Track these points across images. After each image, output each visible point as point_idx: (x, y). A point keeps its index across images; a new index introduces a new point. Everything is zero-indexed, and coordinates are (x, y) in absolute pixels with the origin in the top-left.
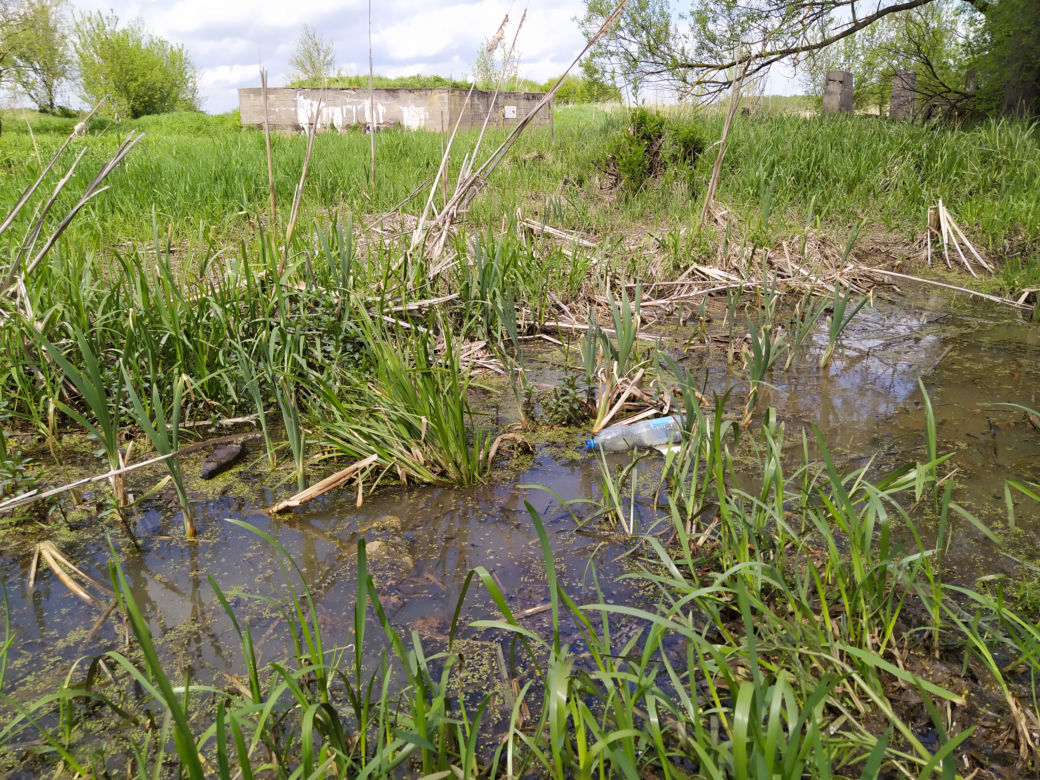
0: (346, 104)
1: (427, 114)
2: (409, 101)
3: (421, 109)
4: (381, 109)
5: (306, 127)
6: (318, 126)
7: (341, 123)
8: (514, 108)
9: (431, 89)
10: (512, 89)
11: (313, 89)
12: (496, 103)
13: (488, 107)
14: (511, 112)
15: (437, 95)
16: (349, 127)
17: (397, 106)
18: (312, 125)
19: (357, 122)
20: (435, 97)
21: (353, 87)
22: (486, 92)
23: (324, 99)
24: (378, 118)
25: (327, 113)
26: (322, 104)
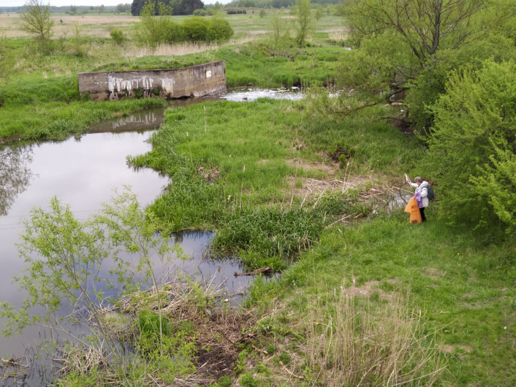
0: (133, 79)
1: (174, 82)
2: (165, 76)
3: (171, 80)
4: (151, 80)
5: (113, 91)
6: (119, 90)
7: (130, 89)
8: (210, 72)
9: (176, 70)
10: (208, 62)
11: (116, 72)
12: (203, 71)
13: (200, 74)
14: (209, 74)
15: (180, 72)
16: (134, 90)
17: (159, 79)
18: (116, 90)
19: (139, 87)
20: (178, 73)
21: (137, 71)
22: (198, 67)
23: (122, 77)
24: (149, 85)
25: (124, 84)
26: (121, 79)
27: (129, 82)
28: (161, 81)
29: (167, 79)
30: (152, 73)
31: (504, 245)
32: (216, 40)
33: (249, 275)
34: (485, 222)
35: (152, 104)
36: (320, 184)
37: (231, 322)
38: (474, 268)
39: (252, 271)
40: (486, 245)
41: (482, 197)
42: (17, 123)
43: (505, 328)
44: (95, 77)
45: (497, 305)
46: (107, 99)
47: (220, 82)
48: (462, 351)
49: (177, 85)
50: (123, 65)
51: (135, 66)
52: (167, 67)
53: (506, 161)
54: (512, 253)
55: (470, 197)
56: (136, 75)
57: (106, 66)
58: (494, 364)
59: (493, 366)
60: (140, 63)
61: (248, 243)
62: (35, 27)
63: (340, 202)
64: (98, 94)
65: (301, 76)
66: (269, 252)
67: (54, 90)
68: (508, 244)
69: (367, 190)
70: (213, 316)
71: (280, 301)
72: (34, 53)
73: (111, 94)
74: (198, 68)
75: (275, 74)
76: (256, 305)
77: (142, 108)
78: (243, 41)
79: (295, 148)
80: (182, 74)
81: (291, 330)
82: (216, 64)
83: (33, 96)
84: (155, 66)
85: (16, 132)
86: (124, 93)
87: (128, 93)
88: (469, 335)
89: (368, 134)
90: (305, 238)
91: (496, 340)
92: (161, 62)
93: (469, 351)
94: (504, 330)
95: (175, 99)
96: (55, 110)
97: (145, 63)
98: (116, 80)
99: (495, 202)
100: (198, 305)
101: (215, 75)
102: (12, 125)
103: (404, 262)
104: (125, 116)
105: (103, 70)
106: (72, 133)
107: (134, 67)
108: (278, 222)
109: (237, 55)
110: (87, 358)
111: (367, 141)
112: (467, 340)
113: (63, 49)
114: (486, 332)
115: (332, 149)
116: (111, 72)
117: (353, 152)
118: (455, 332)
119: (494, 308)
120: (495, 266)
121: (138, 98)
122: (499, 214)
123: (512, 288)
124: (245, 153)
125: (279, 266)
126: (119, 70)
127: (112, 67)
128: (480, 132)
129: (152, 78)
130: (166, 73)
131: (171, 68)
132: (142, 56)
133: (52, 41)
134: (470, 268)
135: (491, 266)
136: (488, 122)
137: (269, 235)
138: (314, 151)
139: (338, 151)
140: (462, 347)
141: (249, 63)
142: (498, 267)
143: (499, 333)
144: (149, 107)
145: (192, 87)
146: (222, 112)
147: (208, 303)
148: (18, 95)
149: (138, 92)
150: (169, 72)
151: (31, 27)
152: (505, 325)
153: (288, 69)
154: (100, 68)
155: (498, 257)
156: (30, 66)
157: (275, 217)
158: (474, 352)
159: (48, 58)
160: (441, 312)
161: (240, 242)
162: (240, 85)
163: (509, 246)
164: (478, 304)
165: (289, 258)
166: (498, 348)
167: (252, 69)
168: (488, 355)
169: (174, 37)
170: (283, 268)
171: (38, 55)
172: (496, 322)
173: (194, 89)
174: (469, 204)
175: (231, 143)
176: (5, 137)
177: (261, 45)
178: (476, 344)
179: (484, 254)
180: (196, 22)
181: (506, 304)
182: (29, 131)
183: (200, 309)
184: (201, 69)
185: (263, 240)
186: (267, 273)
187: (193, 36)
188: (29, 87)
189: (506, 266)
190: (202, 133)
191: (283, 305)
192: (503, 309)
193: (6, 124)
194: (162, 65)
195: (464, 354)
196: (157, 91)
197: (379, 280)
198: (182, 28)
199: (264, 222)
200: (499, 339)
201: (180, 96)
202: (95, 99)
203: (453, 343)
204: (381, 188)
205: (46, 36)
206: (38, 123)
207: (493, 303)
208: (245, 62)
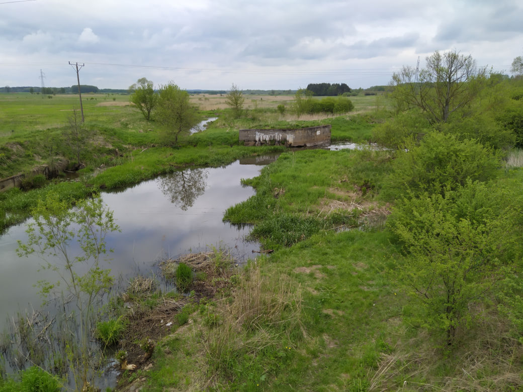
0: (270, 134)
1: (294, 137)
2: (289, 133)
3: (293, 135)
6: (261, 140)
7: (268, 139)
8: (319, 131)
9: (296, 130)
10: (319, 125)
12: (314, 131)
13: (312, 133)
14: (318, 133)
16: (270, 141)
17: (285, 134)
18: (259, 140)
19: (273, 139)
20: (297, 132)
21: (274, 129)
22: (312, 129)
24: (279, 138)
25: (264, 137)
26: (263, 134)
27: (267, 136)
28: (286, 136)
29: (290, 135)
30: (282, 131)
32: (338, 112)
33: (261, 253)
35: (277, 149)
36: (340, 205)
39: (264, 251)
42: (195, 156)
43: (374, 305)
44: (249, 132)
45: (381, 291)
46: (254, 145)
47: (326, 138)
48: (336, 314)
49: (296, 139)
50: (266, 126)
51: (273, 126)
52: (291, 128)
56: (272, 132)
57: (256, 126)
58: (351, 325)
59: (349, 326)
60: (276, 125)
62: (234, 102)
63: (343, 217)
67: (225, 139)
69: (370, 211)
72: (230, 117)
73: (257, 142)
75: (366, 134)
77: (271, 151)
79: (340, 181)
80: (299, 132)
82: (325, 127)
83: (214, 142)
84: (284, 127)
86: (264, 142)
87: (266, 142)
90: (304, 235)
92: (289, 124)
93: (341, 315)
94: (372, 306)
95: (294, 147)
96: (220, 150)
97: (279, 125)
98: (260, 134)
100: (216, 265)
101: (323, 133)
102: (192, 157)
103: (348, 256)
104: (259, 155)
105: (255, 129)
106: (223, 164)
107: (272, 128)
109: (346, 122)
110: (143, 284)
113: (246, 115)
115: (362, 183)
116: (258, 130)
117: (373, 187)
121: (272, 145)
124: (306, 181)
126: (262, 129)
127: (259, 127)
129: (281, 134)
130: (290, 131)
131: (293, 128)
133: (242, 110)
137: (287, 231)
138: (351, 184)
140: (338, 312)
141: (354, 127)
143: (368, 308)
144: (276, 151)
145: (306, 140)
149: (273, 142)
150: (292, 131)
151: (231, 102)
154: (253, 127)
156: (224, 125)
159: (236, 120)
162: (341, 140)
167: (353, 131)
169: (314, 109)
171: (232, 118)
172: (371, 301)
173: (307, 142)
176: (187, 163)
177: (366, 116)
182: (199, 161)
183: (216, 267)
186: (270, 253)
187: (326, 109)
188: (213, 136)
190: (291, 168)
192: (382, 294)
194: (288, 126)
195: (337, 316)
196: (284, 141)
197: (323, 265)
198: (319, 104)
199: (285, 223)
200: (365, 311)
201: (297, 146)
202: (247, 145)
203: (335, 308)
204: (379, 211)
205: (239, 108)
206: (207, 157)
207: (380, 289)
208: (351, 126)
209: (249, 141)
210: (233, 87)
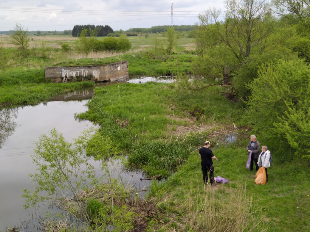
0: (76, 70)
1: (100, 72)
2: (95, 69)
3: (98, 71)
4: (87, 72)
5: (64, 78)
6: (68, 77)
7: (74, 76)
9: (101, 66)
10: (118, 61)
11: (67, 67)
12: (115, 67)
13: (114, 68)
14: (119, 68)
15: (103, 67)
16: (77, 77)
17: (91, 71)
18: (66, 77)
19: (79, 75)
20: (102, 68)
21: (78, 66)
23: (70, 69)
24: (85, 74)
25: (71, 73)
26: (69, 71)
27: (74, 72)
28: (92, 72)
29: (95, 71)
30: (87, 67)
31: (293, 162)
32: (122, 50)
33: (149, 180)
34: (282, 149)
35: (87, 84)
36: (186, 129)
37: (140, 206)
38: (277, 175)
39: (150, 177)
40: (283, 162)
41: (280, 135)
42: (10, 95)
43: (298, 208)
44: (55, 69)
45: (292, 195)
46: (61, 82)
47: (125, 73)
48: (274, 221)
49: (101, 74)
50: (70, 63)
51: (78, 63)
52: (95, 64)
53: (294, 114)
54: (298, 166)
55: (273, 135)
56: (78, 68)
57: (61, 64)
58: (293, 228)
59: (293, 229)
60: (80, 62)
61: (147, 161)
62: (19, 41)
63: (198, 139)
64: (56, 79)
65: (171, 70)
66: (160, 166)
67: (31, 77)
68: (295, 161)
69: (212, 132)
70: (129, 203)
71: (168, 194)
72: (18, 56)
73: (63, 79)
74: (113, 65)
75: (156, 69)
76: (154, 196)
77: (81, 87)
78: (137, 51)
79: (170, 109)
80: (104, 68)
81: (177, 209)
82: (123, 63)
83: (19, 80)
84: (89, 63)
85: (9, 100)
86: (71, 78)
87: (73, 78)
88: (278, 212)
89: (211, 102)
90: (180, 158)
91: (293, 214)
92: (92, 61)
93: (278, 221)
94: (297, 209)
95: (100, 82)
96: (32, 88)
97: (83, 62)
98: (66, 71)
99: (288, 137)
100: (122, 196)
101: (123, 69)
103: (238, 171)
104: (72, 91)
105: (59, 66)
106: (42, 100)
107: (76, 64)
108: (164, 150)
109: (134, 58)
110: (58, 227)
111: (211, 105)
112: (277, 215)
113: (34, 54)
114: (287, 210)
115: (192, 109)
116: (64, 67)
117: (203, 111)
118: (270, 210)
119: (290, 197)
120: (289, 174)
121: (79, 81)
122: (291, 143)
123: (300, 186)
124: (142, 111)
125: (165, 175)
126: (68, 66)
127: (64, 64)
128: (279, 98)
129: (87, 70)
130: (95, 68)
131: (98, 64)
132: (80, 58)
133: (28, 50)
134: (275, 175)
135: (287, 174)
136: (282, 93)
137: (160, 157)
138: (181, 111)
139: (195, 110)
140: (274, 219)
141: (141, 63)
142: (291, 174)
143: (294, 211)
144: (86, 87)
145: (109, 75)
146: (127, 89)
147: (127, 195)
148: (10, 79)
149: (79, 78)
150: (97, 67)
151: (16, 42)
152: (298, 206)
153: (163, 66)
154: (57, 65)
155: (290, 168)
156: (16, 64)
157: (162, 147)
158: (281, 222)
159: (26, 59)
160: (261, 199)
161: (142, 161)
162: (137, 75)
163: (296, 162)
164: (281, 195)
165: (171, 170)
166: (295, 219)
167: (142, 66)
168: (290, 223)
169: (98, 48)
170: (168, 176)
171: (20, 57)
172: (292, 205)
173: (111, 77)
174: (273, 139)
175: (134, 106)
176: (3, 103)
177: (147, 53)
178: (282, 217)
179: (282, 167)
180: (111, 40)
181: (297, 195)
182: (16, 100)
183: (122, 198)
184: (115, 66)
185: (156, 160)
186: (159, 179)
187: (109, 47)
189: (295, 173)
190: (117, 100)
191: (171, 196)
192: (296, 197)
193: (4, 95)
194: (93, 63)
195: (276, 222)
196: (90, 77)
198: (102, 43)
199: (156, 150)
200: (295, 214)
201: (103, 81)
202: (54, 82)
203: (269, 216)
204: (220, 131)
205: (25, 47)
206: (21, 95)
207: (290, 194)
208: (139, 62)
209: (55, 78)
210: (17, 26)
